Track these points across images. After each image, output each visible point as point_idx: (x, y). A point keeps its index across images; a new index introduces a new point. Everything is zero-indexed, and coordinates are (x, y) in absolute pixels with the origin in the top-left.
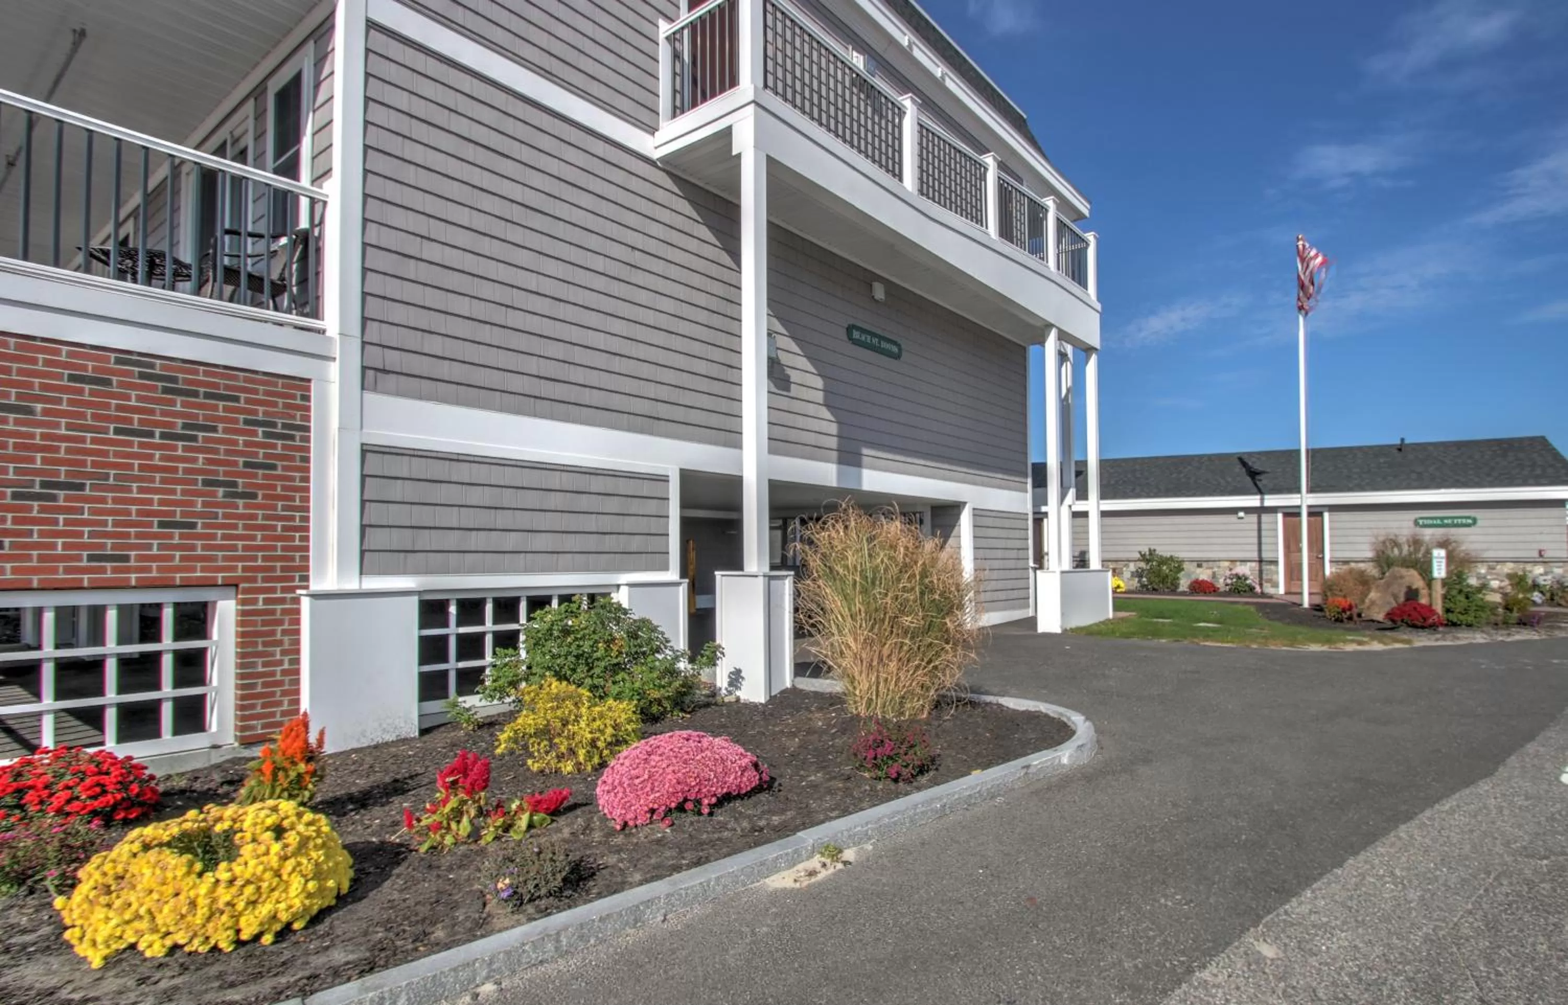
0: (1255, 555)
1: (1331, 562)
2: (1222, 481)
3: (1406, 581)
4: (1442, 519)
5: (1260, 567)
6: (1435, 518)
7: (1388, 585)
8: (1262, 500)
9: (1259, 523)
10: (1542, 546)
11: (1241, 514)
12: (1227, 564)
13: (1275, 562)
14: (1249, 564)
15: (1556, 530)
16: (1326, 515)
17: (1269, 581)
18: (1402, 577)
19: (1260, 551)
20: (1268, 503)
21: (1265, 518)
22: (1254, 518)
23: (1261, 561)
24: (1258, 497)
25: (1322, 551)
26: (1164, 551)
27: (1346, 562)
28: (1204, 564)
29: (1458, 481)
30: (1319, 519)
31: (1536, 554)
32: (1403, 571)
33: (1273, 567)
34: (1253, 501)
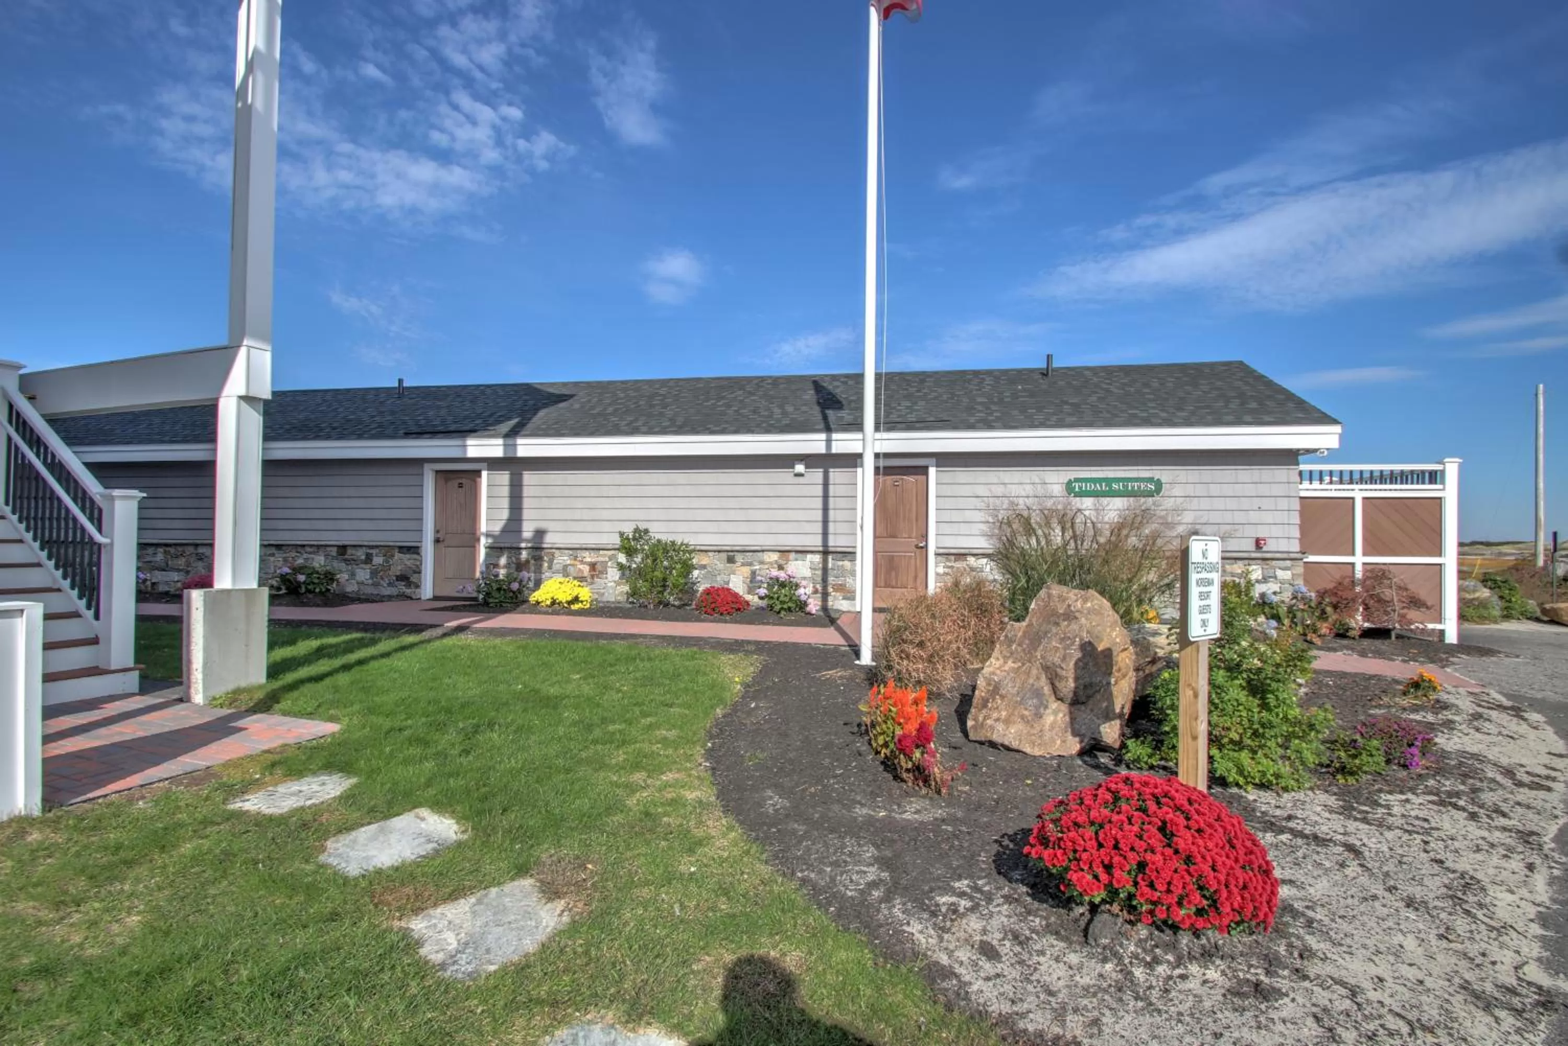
0: (817, 541)
1: (937, 554)
2: (777, 411)
3: (1082, 628)
4: (1108, 481)
5: (825, 562)
6: (1100, 480)
7: (1035, 639)
8: (829, 442)
9: (826, 484)
10: (1261, 533)
11: (800, 468)
12: (774, 557)
13: (849, 554)
14: (809, 556)
15: (1283, 504)
16: (932, 471)
17: (840, 588)
18: (1070, 616)
19: (825, 534)
20: (837, 448)
21: (836, 475)
22: (817, 475)
23: (825, 553)
24: (823, 436)
25: (925, 537)
26: (660, 532)
27: (961, 556)
28: (739, 558)
29: (1134, 416)
30: (921, 478)
31: (1249, 545)
32: (1073, 597)
33: (847, 564)
34: (814, 443)
